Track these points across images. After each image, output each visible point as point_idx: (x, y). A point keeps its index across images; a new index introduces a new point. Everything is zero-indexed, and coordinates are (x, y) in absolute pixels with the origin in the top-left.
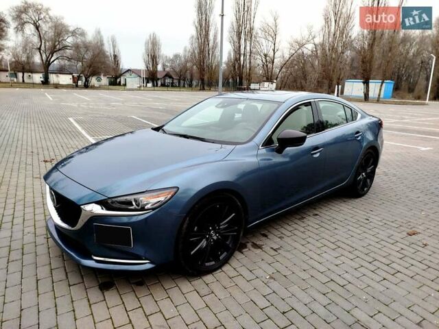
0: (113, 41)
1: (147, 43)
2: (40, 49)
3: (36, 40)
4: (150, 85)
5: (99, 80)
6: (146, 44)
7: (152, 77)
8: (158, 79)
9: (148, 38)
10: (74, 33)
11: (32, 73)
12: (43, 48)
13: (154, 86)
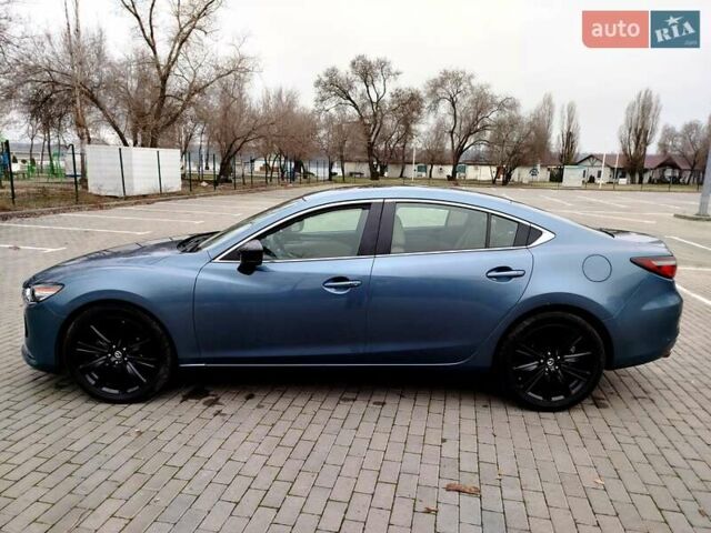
0: (571, 110)
1: (631, 108)
2: (452, 133)
3: (450, 120)
4: (623, 181)
5: (534, 173)
6: (628, 109)
7: (632, 168)
8: (646, 171)
9: (635, 99)
10: (501, 106)
11: (442, 164)
12: (456, 130)
13: (633, 182)
